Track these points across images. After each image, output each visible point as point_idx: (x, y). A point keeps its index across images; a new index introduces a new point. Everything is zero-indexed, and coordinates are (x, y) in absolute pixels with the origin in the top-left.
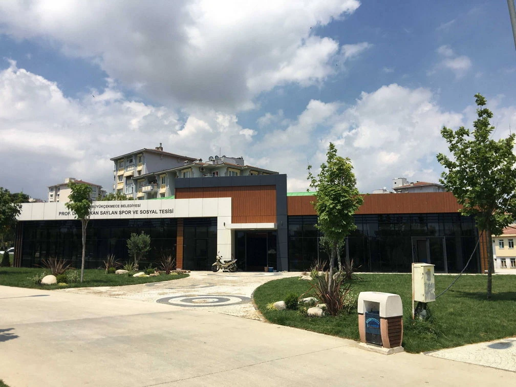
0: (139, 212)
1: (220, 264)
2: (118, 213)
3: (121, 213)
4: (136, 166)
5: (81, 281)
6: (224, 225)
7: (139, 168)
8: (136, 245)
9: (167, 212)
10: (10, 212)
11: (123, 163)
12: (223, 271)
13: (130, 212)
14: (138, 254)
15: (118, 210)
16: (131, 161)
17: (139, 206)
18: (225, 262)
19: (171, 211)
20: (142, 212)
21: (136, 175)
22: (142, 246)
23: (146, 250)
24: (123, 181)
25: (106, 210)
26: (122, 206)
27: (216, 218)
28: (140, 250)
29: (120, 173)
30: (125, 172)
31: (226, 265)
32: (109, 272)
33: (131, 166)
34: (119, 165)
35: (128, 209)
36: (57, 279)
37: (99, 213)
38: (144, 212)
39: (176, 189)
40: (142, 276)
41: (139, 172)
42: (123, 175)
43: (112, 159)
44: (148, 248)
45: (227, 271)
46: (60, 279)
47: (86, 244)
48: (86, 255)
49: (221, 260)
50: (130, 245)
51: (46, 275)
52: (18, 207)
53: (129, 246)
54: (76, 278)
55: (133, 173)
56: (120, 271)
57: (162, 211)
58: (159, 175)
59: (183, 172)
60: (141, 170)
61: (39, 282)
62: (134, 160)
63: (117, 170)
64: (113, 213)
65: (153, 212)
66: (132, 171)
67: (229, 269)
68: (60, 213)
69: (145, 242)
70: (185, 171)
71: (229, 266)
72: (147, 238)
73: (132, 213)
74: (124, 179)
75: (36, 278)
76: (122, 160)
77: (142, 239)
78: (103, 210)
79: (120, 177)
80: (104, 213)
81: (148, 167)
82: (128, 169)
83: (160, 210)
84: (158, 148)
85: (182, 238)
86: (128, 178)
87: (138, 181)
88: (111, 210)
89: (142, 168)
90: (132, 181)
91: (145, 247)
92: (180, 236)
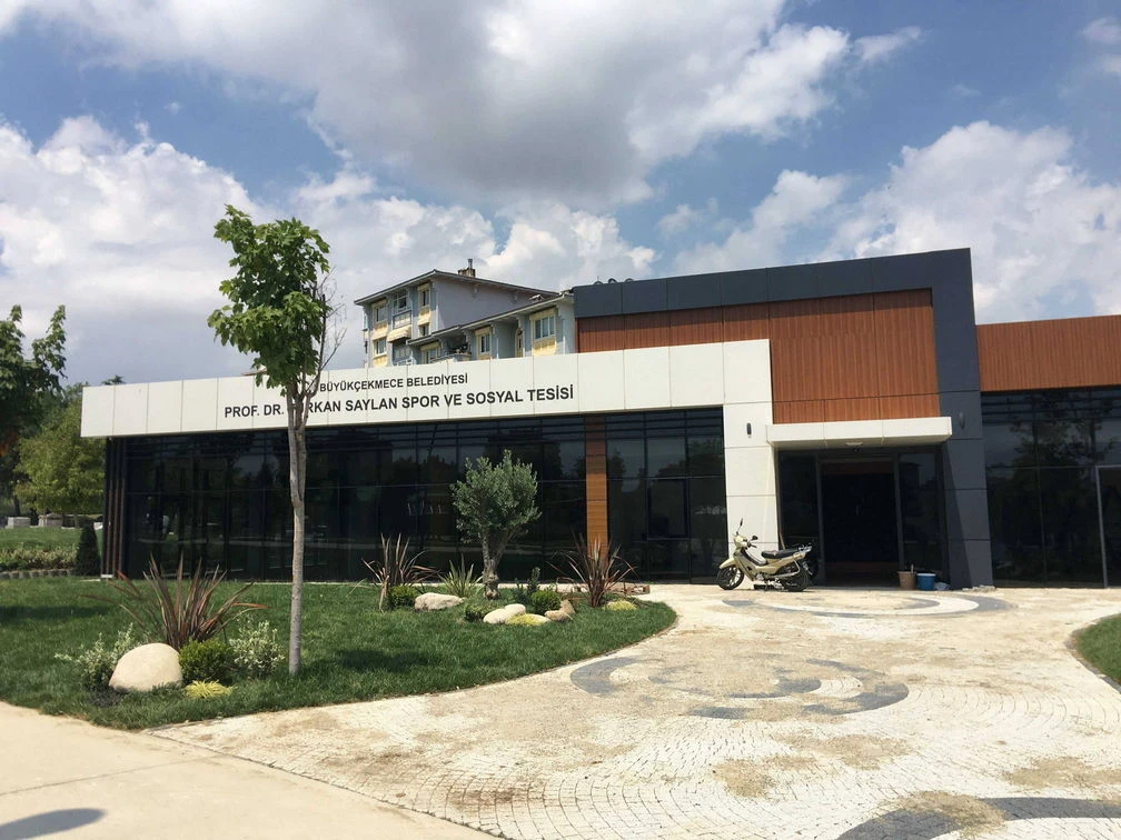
0: (464, 399)
1: (747, 563)
2: (400, 403)
3: (408, 403)
4: (415, 313)
5: (292, 668)
6: (749, 432)
7: (423, 319)
8: (486, 501)
9: (552, 394)
10: (9, 380)
11: (383, 312)
12: (757, 587)
13: (434, 400)
14: (494, 535)
15: (398, 394)
16: (403, 304)
17: (463, 379)
18: (764, 555)
19: (566, 393)
20: (471, 399)
21: (416, 335)
22: (509, 504)
23: (525, 521)
24: (385, 353)
25: (362, 395)
26: (410, 382)
27: (719, 410)
28: (504, 522)
29: (378, 333)
30: (389, 331)
31: (772, 567)
32: (392, 604)
33: (403, 314)
34: (374, 312)
35: (429, 391)
36: (182, 663)
37: (343, 406)
38: (481, 398)
39: (579, 320)
40: (516, 621)
41: (424, 328)
42: (385, 338)
43: (358, 303)
44: (531, 513)
45: (772, 588)
46: (195, 665)
47: (308, 498)
48: (307, 530)
49: (749, 551)
50: (465, 501)
51: (138, 640)
52: (49, 364)
53: (461, 505)
54: (267, 656)
55: (409, 331)
56: (432, 599)
57: (536, 394)
58: (472, 331)
59: (533, 319)
60: (428, 324)
61: (98, 677)
62: (410, 303)
63: (371, 327)
64: (383, 404)
65: (509, 397)
66: (406, 328)
67: (782, 581)
68: (228, 411)
69: (517, 491)
70: (539, 316)
71: (781, 571)
72: (526, 475)
73: (442, 401)
74: (389, 348)
75: (92, 657)
76: (381, 303)
77: (508, 477)
78: (354, 396)
79: (379, 343)
80: (358, 405)
81: (443, 316)
82: (397, 323)
83: (531, 392)
84: (464, 271)
85: (603, 478)
86: (398, 343)
87: (423, 348)
88: (377, 395)
89: (431, 319)
90: (408, 349)
91: (520, 509)
92: (596, 472)
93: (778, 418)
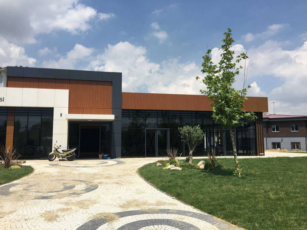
1: (57, 153)
6: (61, 116)
12: (60, 160)
18: (63, 151)
27: (52, 109)
39: (8, 77)
45: (64, 160)
49: (58, 150)
67: (67, 158)
71: (67, 155)
85: (13, 127)
92: (10, 125)
93: (70, 112)
